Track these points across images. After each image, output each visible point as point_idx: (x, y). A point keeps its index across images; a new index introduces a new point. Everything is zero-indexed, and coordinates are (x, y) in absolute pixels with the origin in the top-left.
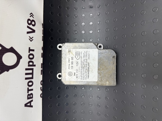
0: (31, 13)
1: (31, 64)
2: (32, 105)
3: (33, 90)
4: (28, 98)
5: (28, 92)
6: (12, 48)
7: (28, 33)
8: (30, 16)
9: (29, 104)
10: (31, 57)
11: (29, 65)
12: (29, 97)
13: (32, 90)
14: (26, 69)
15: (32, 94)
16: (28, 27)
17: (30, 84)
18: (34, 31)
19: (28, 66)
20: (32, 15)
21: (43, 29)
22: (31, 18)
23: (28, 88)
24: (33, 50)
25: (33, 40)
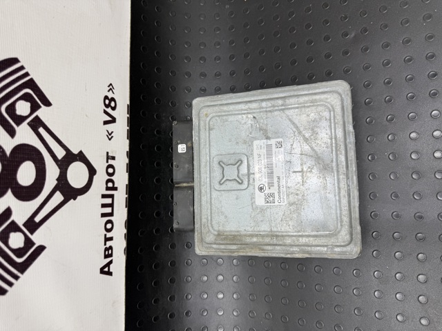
0: (111, 84)
1: (110, 185)
2: (111, 271)
3: (114, 239)
4: (106, 257)
5: (105, 244)
6: (81, 152)
7: (106, 123)
8: (109, 91)
9: (106, 269)
10: (111, 171)
11: (108, 189)
12: (107, 253)
13: (111, 239)
14: (104, 196)
15: (111, 248)
16: (105, 112)
17: (109, 226)
18: (113, 120)
19: (105, 189)
20: (111, 88)
21: (128, 116)
22: (110, 95)
23: (105, 235)
24: (113, 158)
25: (112, 137)
